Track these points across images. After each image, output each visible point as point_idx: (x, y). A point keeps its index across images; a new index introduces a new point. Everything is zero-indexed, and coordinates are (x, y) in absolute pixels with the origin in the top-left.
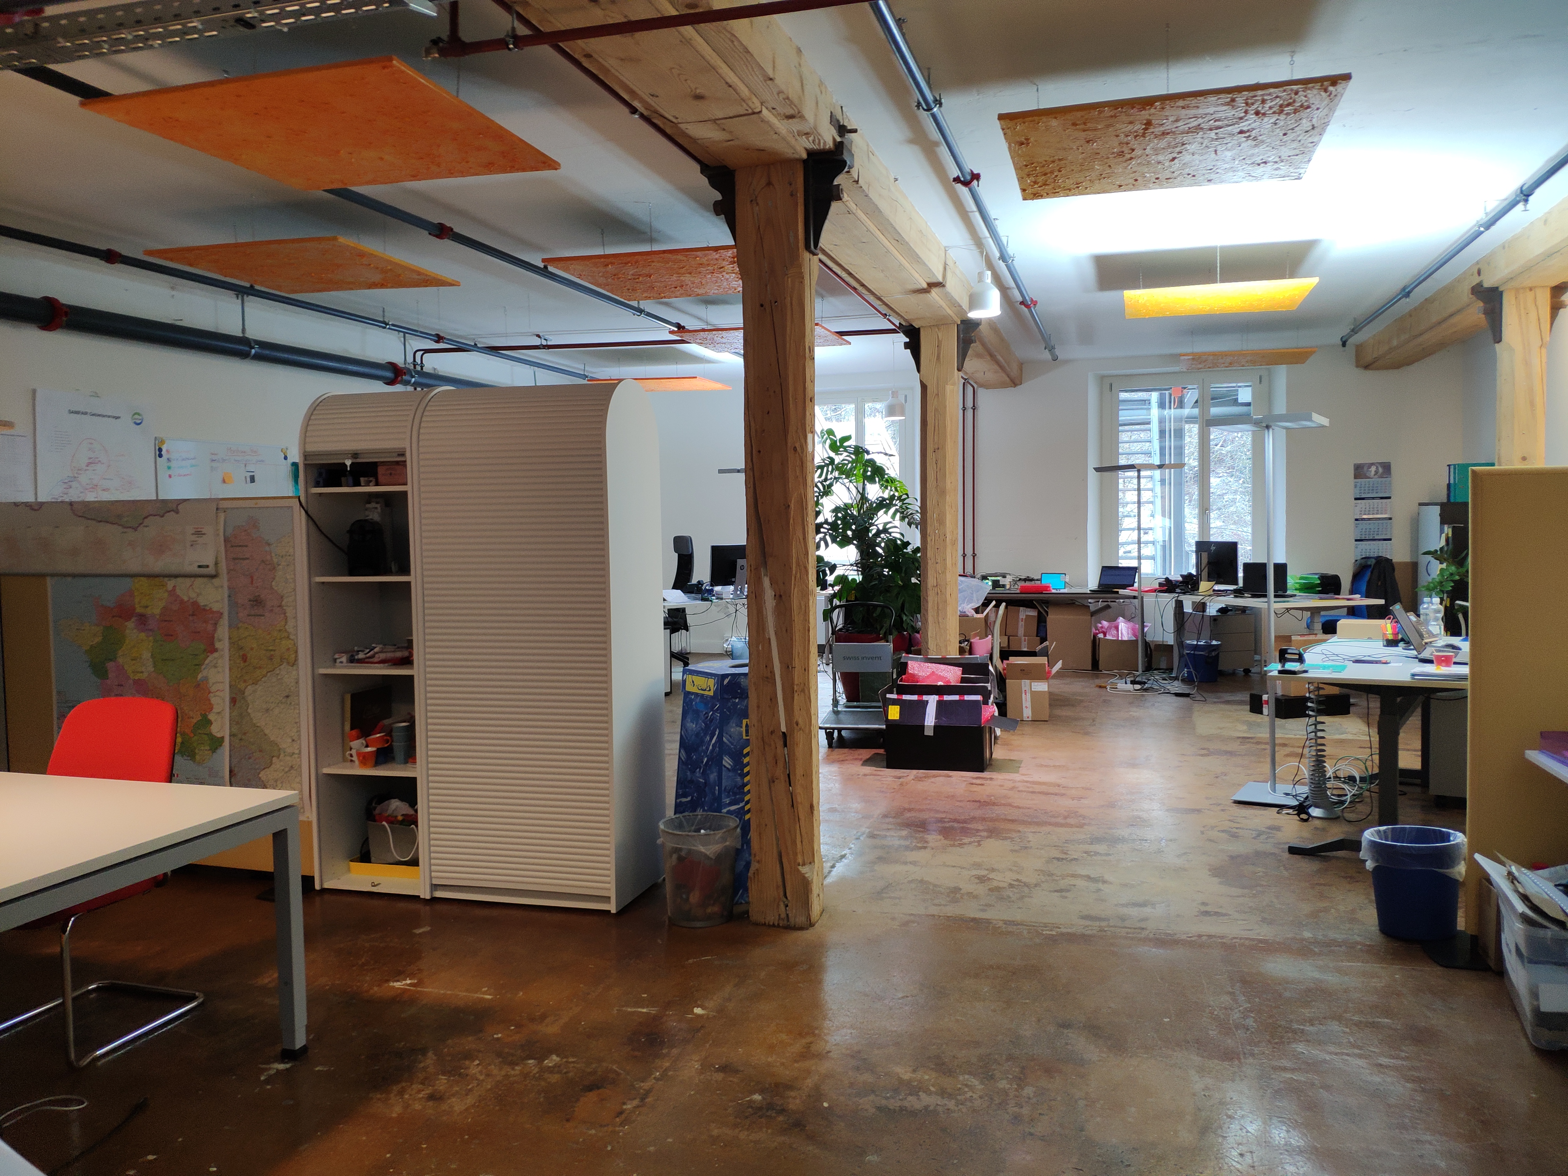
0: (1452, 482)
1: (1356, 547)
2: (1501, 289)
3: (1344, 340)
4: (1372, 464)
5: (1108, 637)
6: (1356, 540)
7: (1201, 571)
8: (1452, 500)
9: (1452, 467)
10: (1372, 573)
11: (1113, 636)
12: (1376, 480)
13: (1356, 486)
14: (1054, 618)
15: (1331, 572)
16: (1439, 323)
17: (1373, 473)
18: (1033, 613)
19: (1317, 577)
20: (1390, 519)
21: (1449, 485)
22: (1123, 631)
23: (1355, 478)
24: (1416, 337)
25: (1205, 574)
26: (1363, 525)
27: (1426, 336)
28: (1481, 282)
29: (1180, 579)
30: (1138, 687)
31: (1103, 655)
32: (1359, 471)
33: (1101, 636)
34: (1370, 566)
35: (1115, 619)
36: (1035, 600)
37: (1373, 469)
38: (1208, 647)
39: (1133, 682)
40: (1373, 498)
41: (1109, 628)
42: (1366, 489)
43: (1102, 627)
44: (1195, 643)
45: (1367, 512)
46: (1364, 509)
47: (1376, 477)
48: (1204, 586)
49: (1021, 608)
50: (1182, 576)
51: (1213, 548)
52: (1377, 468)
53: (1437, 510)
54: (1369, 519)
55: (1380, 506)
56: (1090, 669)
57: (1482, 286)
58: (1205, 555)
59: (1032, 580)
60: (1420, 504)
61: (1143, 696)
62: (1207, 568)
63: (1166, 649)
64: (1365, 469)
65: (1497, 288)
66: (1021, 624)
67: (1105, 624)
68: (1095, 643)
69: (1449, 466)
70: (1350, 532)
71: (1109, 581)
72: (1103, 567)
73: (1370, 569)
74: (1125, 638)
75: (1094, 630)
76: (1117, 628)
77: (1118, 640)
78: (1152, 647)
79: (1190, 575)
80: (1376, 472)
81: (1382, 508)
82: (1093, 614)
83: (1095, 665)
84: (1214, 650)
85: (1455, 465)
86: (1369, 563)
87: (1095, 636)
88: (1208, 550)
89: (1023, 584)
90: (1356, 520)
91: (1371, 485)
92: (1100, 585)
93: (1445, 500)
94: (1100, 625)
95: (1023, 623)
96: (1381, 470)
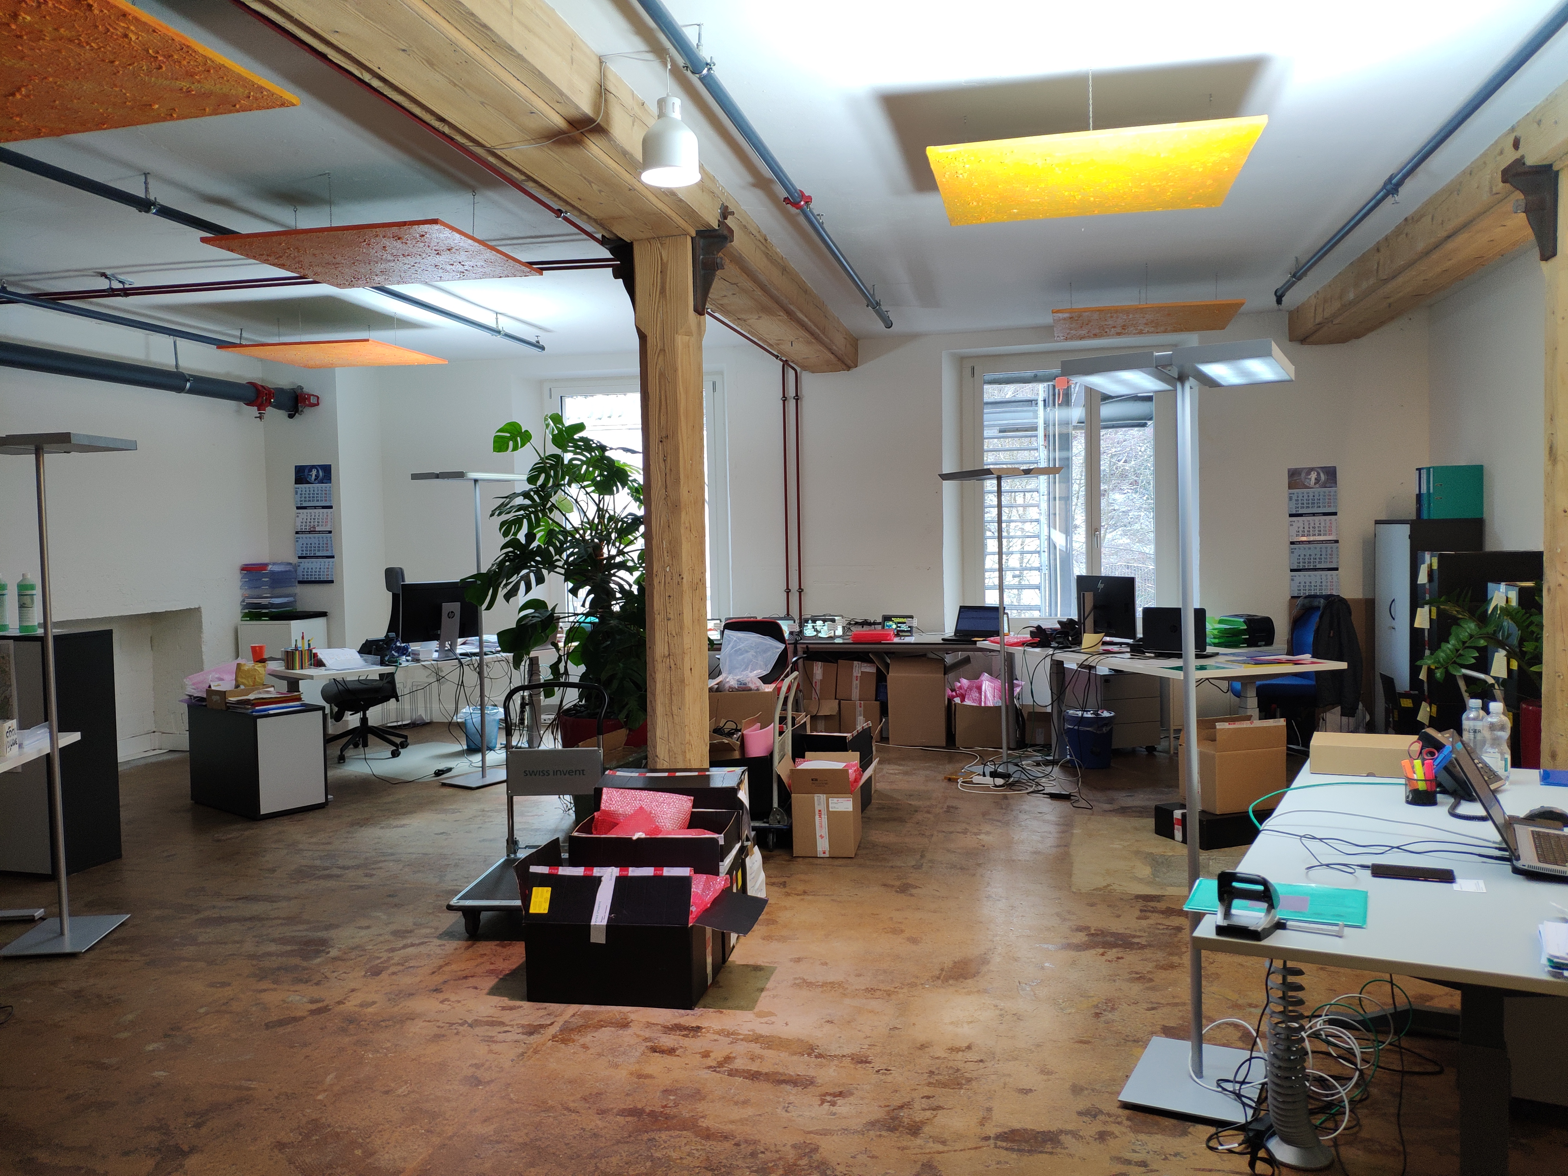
0: (1424, 490)
1: (1293, 580)
2: (1555, 168)
3: (1278, 294)
4: (1312, 469)
5: (968, 702)
6: (1292, 570)
7: (1085, 619)
8: (1425, 516)
9: (1424, 472)
10: (1321, 618)
11: (974, 701)
12: (1318, 490)
13: (1291, 499)
14: (897, 676)
15: (1261, 613)
16: (1427, 253)
17: (1313, 481)
18: (870, 669)
19: (1242, 620)
20: (1337, 542)
21: (1419, 497)
22: (989, 695)
23: (1290, 488)
24: (1386, 281)
25: (1089, 622)
26: (1300, 550)
27: (1400, 280)
28: (1523, 157)
29: (1058, 626)
30: (1000, 781)
31: (961, 725)
32: (1295, 478)
33: (957, 700)
34: (1318, 608)
35: (977, 676)
36: (873, 653)
37: (1313, 476)
38: (1098, 719)
39: (994, 775)
40: (1314, 514)
41: (970, 688)
42: (1305, 502)
43: (960, 688)
44: (1080, 713)
45: (1306, 533)
46: (1301, 529)
47: (1317, 486)
48: (1089, 639)
49: (855, 663)
50: (1060, 623)
51: (1100, 586)
52: (1318, 474)
53: (1406, 529)
54: (1309, 542)
55: (1323, 524)
56: (944, 744)
57: (1524, 164)
58: (1089, 597)
59: (870, 624)
60: (1377, 522)
61: (1005, 797)
62: (1092, 614)
63: (1043, 718)
64: (1303, 475)
65: (1551, 166)
66: (856, 683)
67: (965, 682)
68: (950, 710)
69: (1419, 470)
70: (1284, 559)
71: (968, 626)
72: (961, 607)
73: (1319, 613)
74: (990, 704)
75: (949, 692)
76: (979, 689)
77: (980, 707)
78: (1025, 715)
79: (1071, 621)
80: (1317, 480)
81: (1325, 527)
82: (947, 670)
83: (951, 739)
84: (1106, 725)
85: (1428, 469)
86: (1316, 604)
87: (950, 700)
88: (1094, 589)
89: (856, 630)
90: (1292, 543)
91: (1311, 497)
92: (957, 631)
93: (1413, 516)
94: (959, 684)
95: (858, 682)
96: (1323, 476)
